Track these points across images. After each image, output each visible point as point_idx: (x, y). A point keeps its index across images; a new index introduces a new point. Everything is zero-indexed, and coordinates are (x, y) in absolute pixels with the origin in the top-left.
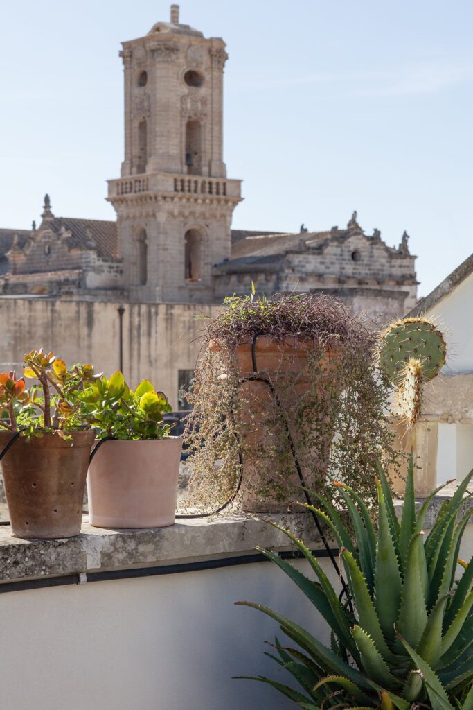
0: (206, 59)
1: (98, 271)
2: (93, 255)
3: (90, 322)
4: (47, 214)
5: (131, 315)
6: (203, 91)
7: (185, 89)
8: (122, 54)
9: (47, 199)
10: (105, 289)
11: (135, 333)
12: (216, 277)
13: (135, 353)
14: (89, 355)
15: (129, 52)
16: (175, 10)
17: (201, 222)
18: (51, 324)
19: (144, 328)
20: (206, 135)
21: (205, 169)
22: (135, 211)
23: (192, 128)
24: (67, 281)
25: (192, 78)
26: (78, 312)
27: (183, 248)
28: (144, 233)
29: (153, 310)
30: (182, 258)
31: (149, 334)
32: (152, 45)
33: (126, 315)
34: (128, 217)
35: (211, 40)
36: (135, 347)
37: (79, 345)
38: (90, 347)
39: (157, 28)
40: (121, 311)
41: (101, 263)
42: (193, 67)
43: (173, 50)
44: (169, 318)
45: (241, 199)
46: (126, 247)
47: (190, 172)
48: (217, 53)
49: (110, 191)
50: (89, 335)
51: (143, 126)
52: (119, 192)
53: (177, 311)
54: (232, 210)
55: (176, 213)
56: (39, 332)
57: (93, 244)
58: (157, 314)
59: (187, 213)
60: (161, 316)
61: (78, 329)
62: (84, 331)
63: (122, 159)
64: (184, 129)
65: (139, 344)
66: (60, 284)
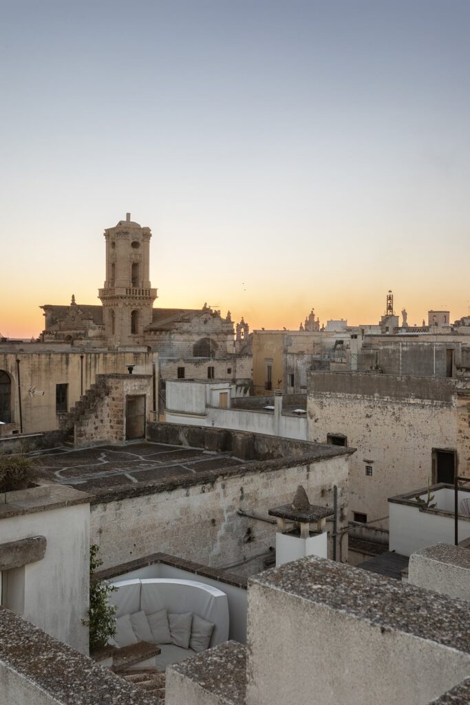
0: (142, 237)
1: (94, 329)
2: (91, 322)
3: (67, 363)
4: (73, 303)
5: (87, 358)
6: (140, 250)
7: (131, 250)
8: (105, 235)
9: (73, 297)
10: (97, 337)
11: (89, 366)
12: (145, 331)
13: (89, 376)
14: (67, 377)
15: (108, 233)
16: (128, 215)
17: (139, 307)
18: (49, 364)
19: (93, 364)
20: (141, 268)
21: (140, 284)
22: (110, 302)
23: (135, 266)
24: (80, 334)
25: (135, 245)
26: (62, 358)
27: (130, 319)
28: (113, 312)
29: (97, 356)
30: (130, 323)
31: (95, 367)
32: (117, 231)
33: (84, 358)
34: (107, 306)
35: (144, 228)
36: (89, 372)
37: (62, 372)
38: (67, 373)
39: (120, 223)
40: (82, 357)
41: (95, 325)
42: (136, 240)
43: (127, 233)
44: (105, 359)
45: (157, 297)
46: (107, 319)
47: (133, 286)
48: (146, 234)
49: (100, 294)
50: (67, 368)
51: (113, 265)
52: (104, 294)
53: (108, 356)
54: (152, 302)
55: (127, 303)
56: (43, 367)
57: (91, 317)
58: (99, 357)
59: (132, 304)
60: (101, 358)
61: (62, 365)
62: (65, 366)
63: (105, 280)
64: (131, 267)
65: (90, 371)
66: (77, 335)
